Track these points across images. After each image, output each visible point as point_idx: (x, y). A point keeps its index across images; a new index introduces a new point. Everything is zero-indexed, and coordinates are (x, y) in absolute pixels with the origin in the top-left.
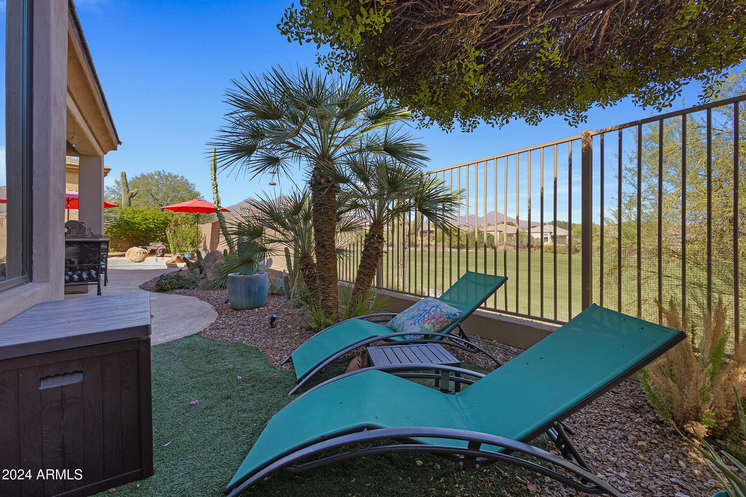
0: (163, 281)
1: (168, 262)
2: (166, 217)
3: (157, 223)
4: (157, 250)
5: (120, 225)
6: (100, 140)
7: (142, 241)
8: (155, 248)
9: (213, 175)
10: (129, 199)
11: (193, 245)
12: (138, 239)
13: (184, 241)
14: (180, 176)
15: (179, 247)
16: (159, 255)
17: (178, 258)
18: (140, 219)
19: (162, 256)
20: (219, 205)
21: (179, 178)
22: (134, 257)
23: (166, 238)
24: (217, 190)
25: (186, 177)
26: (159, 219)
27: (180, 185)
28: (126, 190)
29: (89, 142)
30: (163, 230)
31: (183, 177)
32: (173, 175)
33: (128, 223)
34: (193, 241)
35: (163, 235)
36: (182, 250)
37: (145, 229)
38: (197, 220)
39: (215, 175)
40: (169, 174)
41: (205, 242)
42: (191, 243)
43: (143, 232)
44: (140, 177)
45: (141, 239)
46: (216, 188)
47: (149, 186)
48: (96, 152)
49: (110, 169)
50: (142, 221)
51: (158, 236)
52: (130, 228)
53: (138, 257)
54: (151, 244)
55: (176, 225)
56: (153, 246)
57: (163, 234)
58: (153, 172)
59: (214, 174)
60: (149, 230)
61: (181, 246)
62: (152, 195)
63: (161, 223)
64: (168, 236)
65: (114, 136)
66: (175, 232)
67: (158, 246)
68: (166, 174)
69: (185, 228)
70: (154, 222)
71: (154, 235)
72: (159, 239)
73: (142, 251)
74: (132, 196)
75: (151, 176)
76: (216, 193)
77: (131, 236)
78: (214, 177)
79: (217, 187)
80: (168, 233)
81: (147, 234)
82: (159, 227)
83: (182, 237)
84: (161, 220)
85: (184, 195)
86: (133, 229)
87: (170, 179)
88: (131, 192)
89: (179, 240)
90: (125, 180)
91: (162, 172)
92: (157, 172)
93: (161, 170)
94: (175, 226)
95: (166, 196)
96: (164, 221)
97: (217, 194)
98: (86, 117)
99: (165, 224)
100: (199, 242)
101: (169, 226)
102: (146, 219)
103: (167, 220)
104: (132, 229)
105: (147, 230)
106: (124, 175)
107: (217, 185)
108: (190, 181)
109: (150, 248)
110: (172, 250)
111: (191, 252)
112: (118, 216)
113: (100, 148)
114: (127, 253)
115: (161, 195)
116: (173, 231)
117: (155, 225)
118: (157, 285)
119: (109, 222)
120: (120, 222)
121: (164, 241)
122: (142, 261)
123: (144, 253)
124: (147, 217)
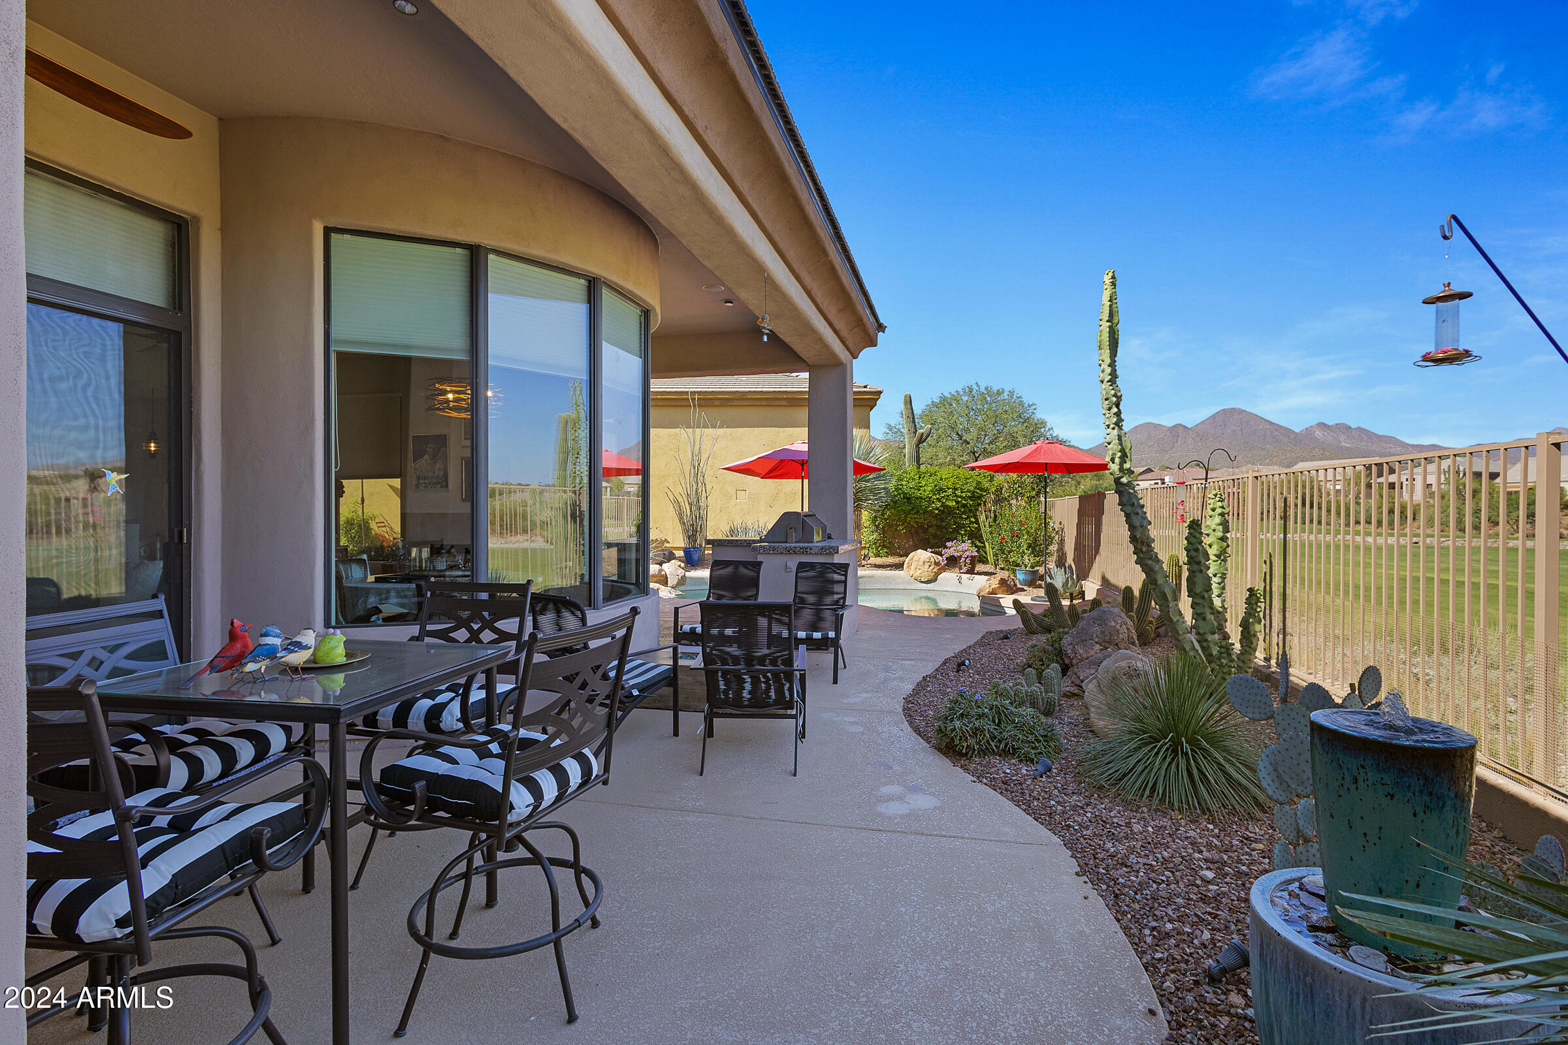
0: (957, 724)
1: (981, 590)
2: (979, 483)
3: (960, 497)
4: (960, 557)
5: (895, 502)
6: (839, 325)
7: (935, 536)
8: (956, 554)
9: (1105, 366)
10: (917, 446)
11: (1034, 549)
12: (925, 531)
13: (1015, 539)
14: (1007, 390)
15: (1003, 553)
16: (964, 569)
17: (1003, 582)
18: (929, 488)
19: (971, 571)
20: (1127, 466)
21: (1005, 395)
22: (919, 572)
23: (979, 529)
24: (1118, 414)
25: (1019, 392)
26: (966, 488)
27: (1007, 408)
28: (912, 430)
29: (814, 331)
30: (972, 512)
31: (1011, 393)
32: (995, 389)
33: (909, 499)
34: (1035, 539)
35: (973, 523)
36: (1011, 560)
37: (939, 510)
38: (1043, 486)
39: (1112, 365)
40: (986, 388)
41: (1062, 543)
42: (1029, 546)
43: (935, 516)
44: (938, 401)
45: (932, 530)
46: (1115, 410)
47: (954, 418)
48: (833, 355)
49: (880, 392)
50: (934, 494)
51: (964, 526)
52: (913, 509)
53: (926, 572)
54: (949, 544)
55: (999, 500)
56: (955, 548)
57: (973, 520)
58: (960, 390)
59: (1108, 361)
60: (946, 511)
61: (1010, 552)
62: (958, 434)
63: (969, 497)
64: (982, 525)
65: (868, 311)
66: (996, 516)
67: (962, 548)
68: (982, 390)
69: (1018, 504)
70: (956, 496)
71: (955, 523)
72: (966, 531)
73: (932, 560)
74: (921, 440)
75: (956, 398)
76: (1117, 424)
77: (915, 525)
78: (1109, 370)
79: (1117, 406)
80: (982, 518)
81: (942, 521)
82: (964, 506)
83: (1012, 529)
84: (969, 491)
85: (1015, 429)
86: (918, 512)
87: (989, 399)
88: (920, 431)
89: (1003, 538)
90: (910, 411)
91: (975, 387)
92: (967, 389)
93: (972, 383)
94: (996, 502)
95: (983, 433)
96: (974, 492)
97: (1120, 428)
98: (795, 267)
99: (977, 497)
100: (1048, 540)
101: (985, 502)
102: (941, 490)
103: (981, 490)
104: (915, 511)
105: (943, 511)
106: (909, 401)
107: (1119, 398)
108: (1027, 399)
109: (948, 552)
110: (991, 558)
111: (1032, 567)
112: (891, 486)
113: (841, 344)
114: (906, 562)
115: (974, 433)
116: (993, 515)
117: (957, 502)
118: (941, 730)
119: (876, 500)
120: (895, 496)
121: (975, 536)
122: (933, 580)
123: (937, 564)
124: (943, 484)
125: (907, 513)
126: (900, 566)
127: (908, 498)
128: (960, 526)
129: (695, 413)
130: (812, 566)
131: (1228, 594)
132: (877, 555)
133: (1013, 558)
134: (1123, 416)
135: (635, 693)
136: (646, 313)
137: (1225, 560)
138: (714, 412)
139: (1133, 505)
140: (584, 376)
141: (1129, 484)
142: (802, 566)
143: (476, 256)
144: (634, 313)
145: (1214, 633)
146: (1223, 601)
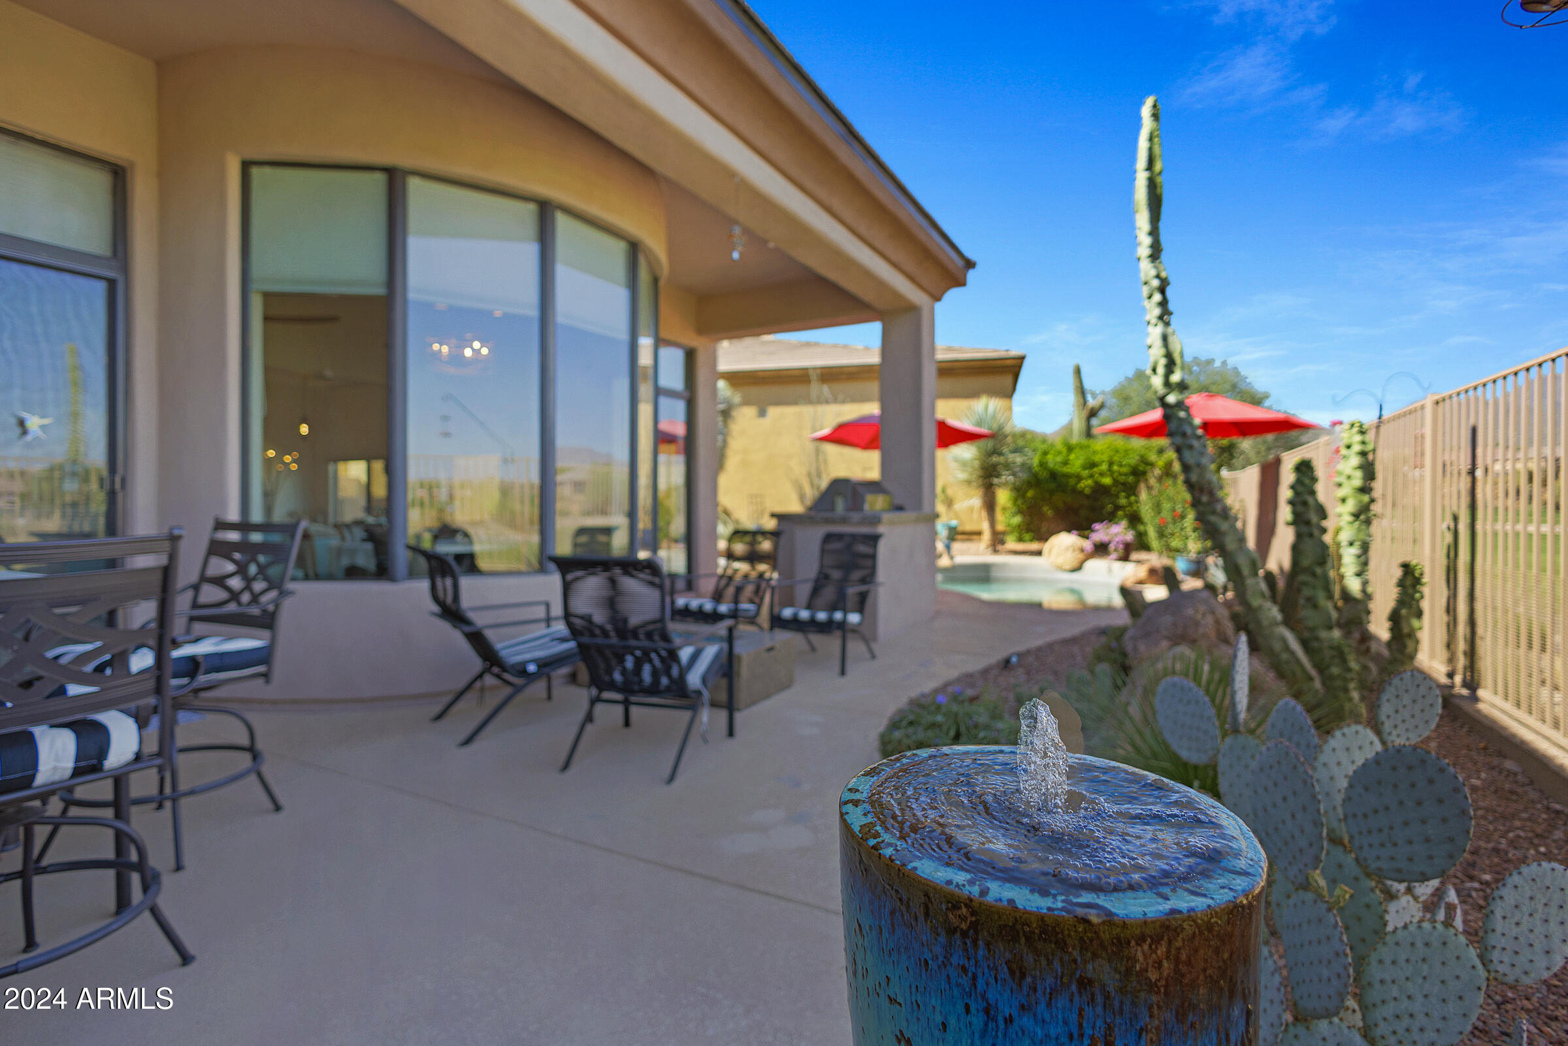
1: (1127, 578)
3: (1118, 472)
4: (1111, 542)
5: (1038, 480)
8: (1106, 538)
10: (1088, 419)
13: (1178, 519)
16: (1116, 557)
17: (1155, 569)
19: (1125, 558)
20: (1175, 377)
22: (1061, 559)
23: (1139, 510)
26: (1125, 461)
28: (1081, 403)
30: (1132, 490)
35: (1132, 502)
37: (1091, 489)
43: (1088, 497)
46: (1157, 297)
49: (1025, 359)
50: (1085, 470)
52: (1059, 487)
53: (1071, 559)
54: (1099, 526)
56: (1102, 532)
57: (1132, 499)
59: (1147, 227)
60: (1098, 490)
61: (1169, 536)
63: (1129, 473)
64: (1142, 504)
67: (1117, 532)
70: (1113, 471)
71: (1110, 504)
72: (1122, 513)
73: (1078, 544)
74: (1091, 414)
78: (1148, 241)
80: (1143, 497)
81: (1093, 501)
82: (1122, 483)
83: (1173, 508)
84: (1128, 465)
86: (1065, 490)
88: (1089, 405)
89: (1166, 521)
96: (1135, 467)
99: (1139, 473)
101: (1148, 479)
102: (1095, 464)
104: (1062, 489)
105: (1095, 491)
109: (1095, 538)
111: (1197, 553)
114: (1046, 547)
117: (1114, 479)
119: (1010, 475)
120: (1038, 472)
121: (1135, 520)
122: (1078, 568)
123: (1082, 550)
124: (1097, 458)
125: (1052, 493)
126: (1039, 553)
127: (1054, 475)
128: (1118, 508)
129: (815, 388)
130: (839, 537)
131: (1372, 573)
132: (1020, 540)
133: (1175, 543)
134: (1171, 306)
135: (532, 668)
136: (634, 248)
137: (1368, 522)
138: (838, 386)
139: (1184, 435)
140: (534, 313)
141: (1180, 405)
142: (829, 538)
143: (395, 178)
144: (619, 249)
145: (1330, 628)
146: (1365, 584)
